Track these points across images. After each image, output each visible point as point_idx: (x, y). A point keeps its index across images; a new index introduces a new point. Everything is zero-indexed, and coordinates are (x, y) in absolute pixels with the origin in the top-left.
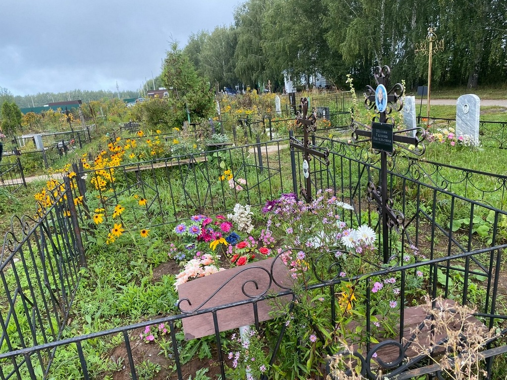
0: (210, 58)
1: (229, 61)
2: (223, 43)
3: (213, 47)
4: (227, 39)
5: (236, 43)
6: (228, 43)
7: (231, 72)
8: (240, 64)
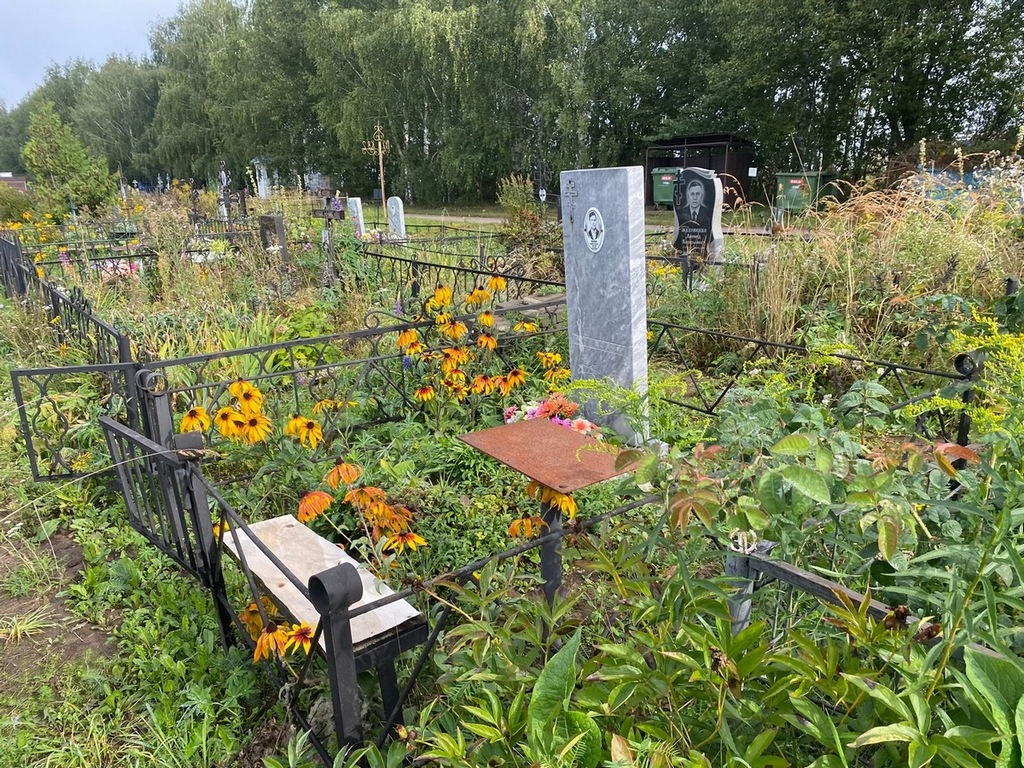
0: (100, 119)
1: (142, 131)
2: (129, 93)
3: (104, 97)
4: (138, 85)
5: (156, 98)
6: (139, 95)
7: (148, 153)
8: (166, 137)
